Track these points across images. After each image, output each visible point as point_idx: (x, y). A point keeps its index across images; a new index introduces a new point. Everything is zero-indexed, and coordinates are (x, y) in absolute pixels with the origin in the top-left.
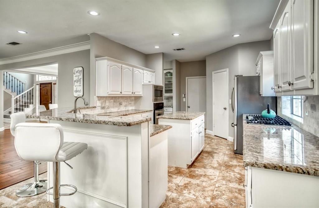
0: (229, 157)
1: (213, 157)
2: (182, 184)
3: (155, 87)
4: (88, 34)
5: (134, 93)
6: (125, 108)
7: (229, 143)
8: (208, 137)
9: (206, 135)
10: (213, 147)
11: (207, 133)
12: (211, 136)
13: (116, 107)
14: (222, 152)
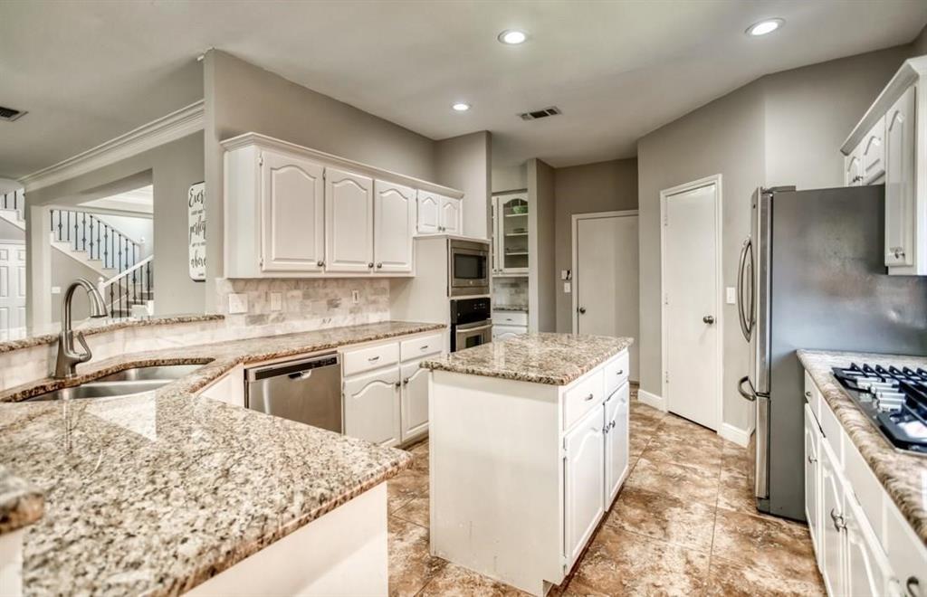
0: (735, 531)
1: (664, 525)
3: (456, 245)
4: (199, 59)
5: (379, 267)
6: (350, 317)
7: (727, 451)
8: (646, 418)
9: (636, 410)
10: (663, 468)
11: (641, 399)
12: (657, 416)
13: (315, 314)
14: (702, 498)
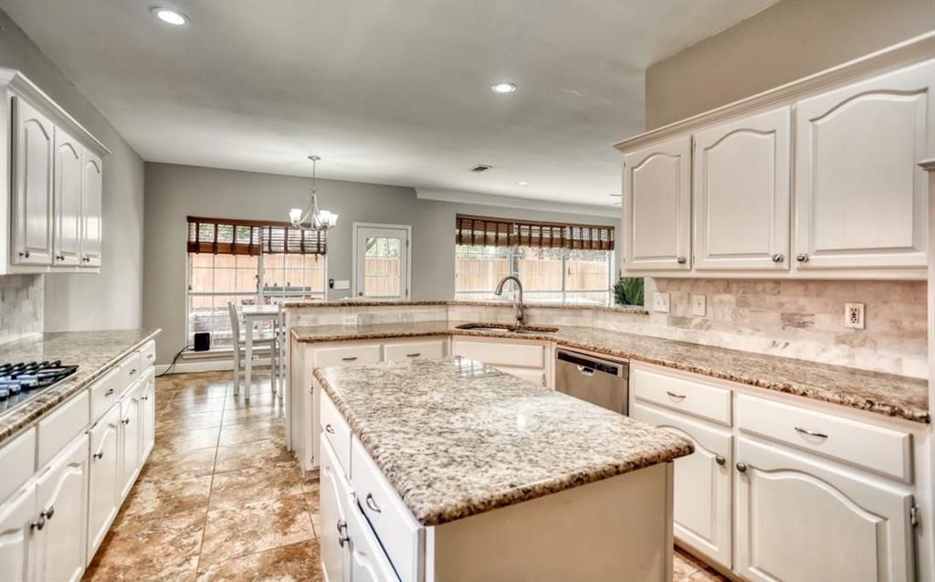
2: (299, 517)
13: (757, 330)
